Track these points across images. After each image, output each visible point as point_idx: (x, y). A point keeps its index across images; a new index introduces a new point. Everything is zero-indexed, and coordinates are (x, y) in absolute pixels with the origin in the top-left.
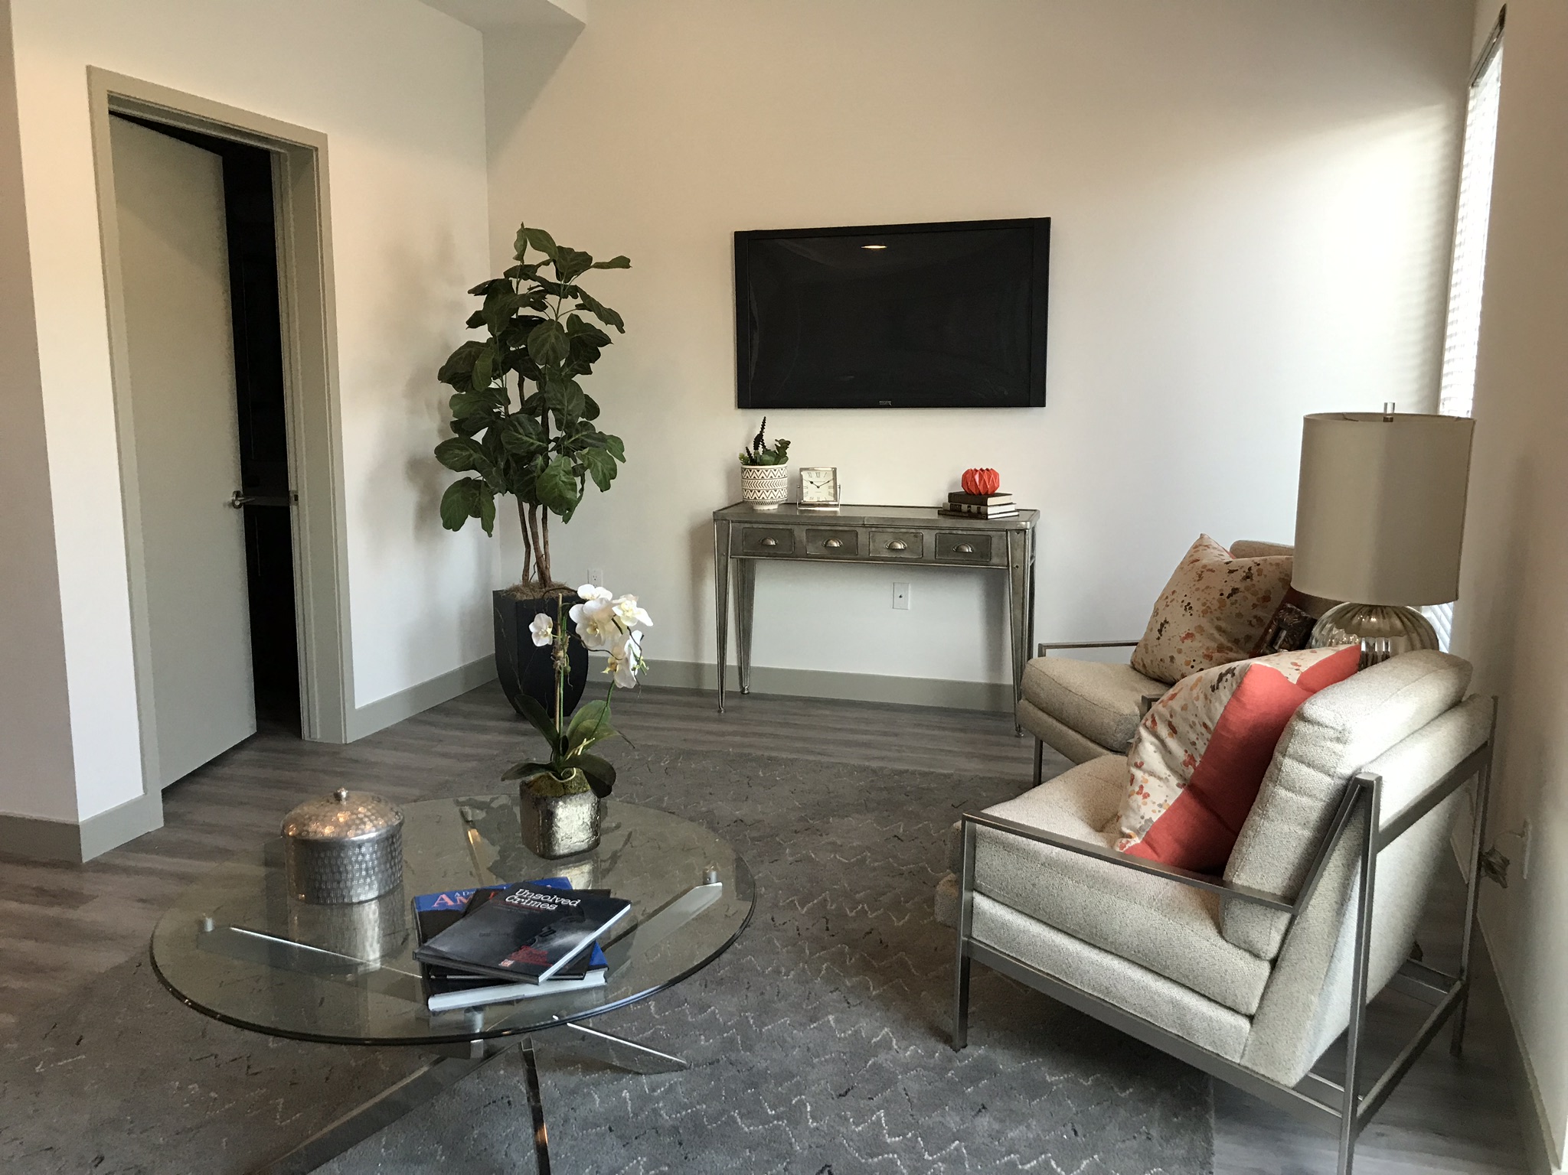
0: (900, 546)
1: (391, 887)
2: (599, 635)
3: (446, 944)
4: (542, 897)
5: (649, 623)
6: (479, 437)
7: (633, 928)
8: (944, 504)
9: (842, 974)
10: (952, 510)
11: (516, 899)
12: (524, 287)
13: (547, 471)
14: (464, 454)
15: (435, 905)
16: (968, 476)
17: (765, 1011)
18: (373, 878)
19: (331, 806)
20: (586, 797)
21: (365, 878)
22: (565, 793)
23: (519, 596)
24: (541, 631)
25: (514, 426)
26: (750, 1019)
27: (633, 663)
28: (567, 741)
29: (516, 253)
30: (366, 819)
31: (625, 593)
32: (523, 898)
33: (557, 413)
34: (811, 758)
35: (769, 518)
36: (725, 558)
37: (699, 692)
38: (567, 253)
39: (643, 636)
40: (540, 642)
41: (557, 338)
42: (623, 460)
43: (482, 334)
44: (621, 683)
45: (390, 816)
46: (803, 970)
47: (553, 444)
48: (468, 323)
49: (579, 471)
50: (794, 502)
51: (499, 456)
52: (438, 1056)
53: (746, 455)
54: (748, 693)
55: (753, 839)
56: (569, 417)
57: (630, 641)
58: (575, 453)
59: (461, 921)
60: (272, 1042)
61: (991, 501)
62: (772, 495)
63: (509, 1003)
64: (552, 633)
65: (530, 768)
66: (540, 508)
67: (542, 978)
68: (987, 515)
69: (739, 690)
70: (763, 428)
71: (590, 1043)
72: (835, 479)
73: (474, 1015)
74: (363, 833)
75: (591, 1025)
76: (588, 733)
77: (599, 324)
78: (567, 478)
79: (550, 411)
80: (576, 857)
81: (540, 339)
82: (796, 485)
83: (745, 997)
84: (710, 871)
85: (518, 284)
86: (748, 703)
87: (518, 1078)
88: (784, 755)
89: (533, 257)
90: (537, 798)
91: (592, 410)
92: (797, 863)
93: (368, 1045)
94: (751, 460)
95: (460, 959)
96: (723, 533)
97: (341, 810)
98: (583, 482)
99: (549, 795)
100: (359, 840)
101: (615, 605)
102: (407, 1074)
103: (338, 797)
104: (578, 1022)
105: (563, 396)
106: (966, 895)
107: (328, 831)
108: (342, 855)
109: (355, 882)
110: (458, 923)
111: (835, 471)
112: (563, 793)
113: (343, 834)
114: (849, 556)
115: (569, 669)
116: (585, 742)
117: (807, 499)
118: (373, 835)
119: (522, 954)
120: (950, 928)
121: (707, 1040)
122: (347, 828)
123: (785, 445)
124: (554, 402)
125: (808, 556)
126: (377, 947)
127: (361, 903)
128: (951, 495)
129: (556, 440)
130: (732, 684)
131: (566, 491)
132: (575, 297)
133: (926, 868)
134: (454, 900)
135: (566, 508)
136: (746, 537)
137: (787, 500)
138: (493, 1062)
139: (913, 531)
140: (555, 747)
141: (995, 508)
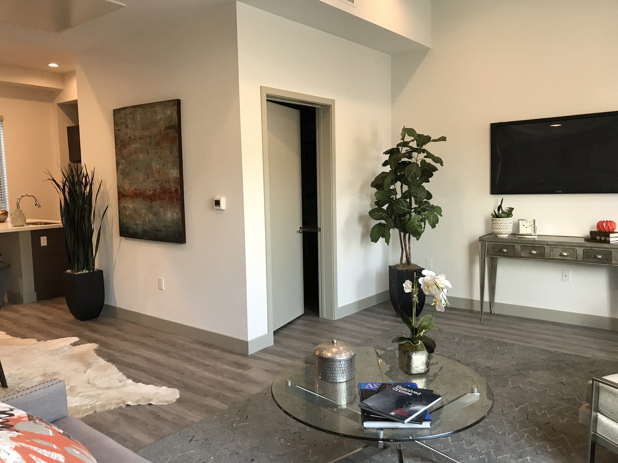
0: (565, 254)
1: (351, 378)
2: (430, 290)
3: (371, 403)
4: (406, 390)
5: (450, 286)
6: (385, 207)
7: (442, 407)
8: (588, 236)
9: (534, 440)
10: (591, 239)
11: (396, 389)
12: (404, 150)
13: (411, 220)
14: (379, 214)
15: (367, 387)
16: (600, 224)
17: (498, 450)
18: (345, 374)
19: (331, 345)
20: (424, 352)
21: (342, 374)
22: (416, 350)
23: (398, 268)
24: (408, 287)
25: (398, 203)
26: (491, 452)
27: (443, 302)
28: (417, 330)
29: (401, 137)
30: (343, 352)
31: (441, 274)
32: (399, 389)
33: (415, 198)
34: (522, 344)
35: (503, 240)
36: (484, 256)
37: (472, 311)
38: (421, 136)
39: (448, 291)
40: (407, 291)
41: (416, 169)
42: (441, 216)
43: (388, 169)
44: (438, 309)
45: (351, 351)
46: (516, 435)
47: (413, 210)
48: (382, 165)
49: (423, 220)
50: (515, 234)
51: (392, 214)
52: (366, 445)
53: (494, 214)
54: (494, 313)
55: (494, 376)
56: (420, 200)
57: (442, 293)
58: (422, 213)
59: (376, 395)
60: (308, 429)
61: (611, 235)
62: (505, 230)
63: (393, 429)
64: (412, 288)
65: (402, 339)
66: (408, 235)
67: (406, 421)
68: (609, 241)
69: (489, 312)
70: (502, 202)
71: (424, 450)
72: (534, 224)
73: (380, 431)
74: (342, 357)
75: (424, 443)
76: (425, 327)
77: (433, 163)
78: (418, 223)
79: (412, 197)
80: (420, 375)
81: (410, 170)
82: (517, 226)
83: (489, 442)
84: (474, 388)
85: (402, 149)
86: (493, 318)
87: (395, 459)
88: (509, 341)
89: (408, 138)
90: (405, 351)
91: (429, 196)
92: (514, 389)
93: (341, 436)
94: (496, 216)
95: (375, 409)
96: (483, 246)
97: (334, 347)
98: (425, 225)
99: (410, 350)
100: (340, 360)
101: (436, 278)
102: (354, 449)
103: (333, 342)
104: (419, 441)
105: (418, 191)
106: (594, 414)
107: (329, 355)
108: (334, 364)
109: (338, 375)
110: (374, 396)
111: (534, 221)
112: (415, 350)
113: (334, 357)
114: (541, 258)
115: (418, 302)
116: (424, 331)
117: (521, 232)
118: (345, 358)
119: (398, 411)
120: (586, 428)
121: (472, 458)
122: (336, 354)
123: (511, 209)
124: (414, 194)
125: (521, 257)
126: (345, 400)
127: (340, 382)
128: (591, 232)
129: (415, 208)
130: (486, 309)
131: (418, 228)
132: (424, 153)
133: (576, 399)
134: (374, 386)
135: (418, 234)
136: (493, 248)
137: (512, 233)
138: (386, 450)
139: (572, 247)
140: (412, 331)
141: (613, 238)
